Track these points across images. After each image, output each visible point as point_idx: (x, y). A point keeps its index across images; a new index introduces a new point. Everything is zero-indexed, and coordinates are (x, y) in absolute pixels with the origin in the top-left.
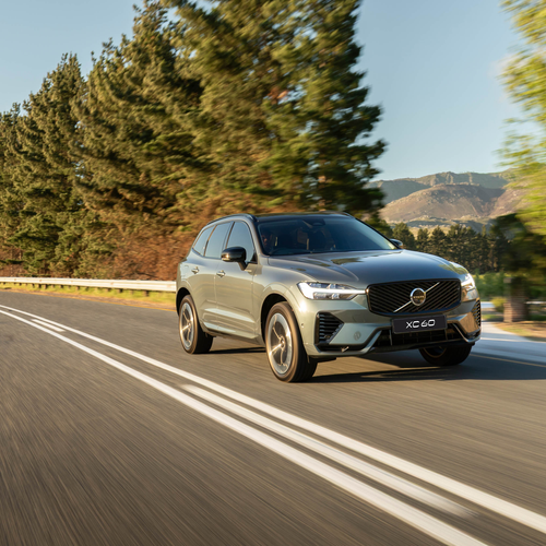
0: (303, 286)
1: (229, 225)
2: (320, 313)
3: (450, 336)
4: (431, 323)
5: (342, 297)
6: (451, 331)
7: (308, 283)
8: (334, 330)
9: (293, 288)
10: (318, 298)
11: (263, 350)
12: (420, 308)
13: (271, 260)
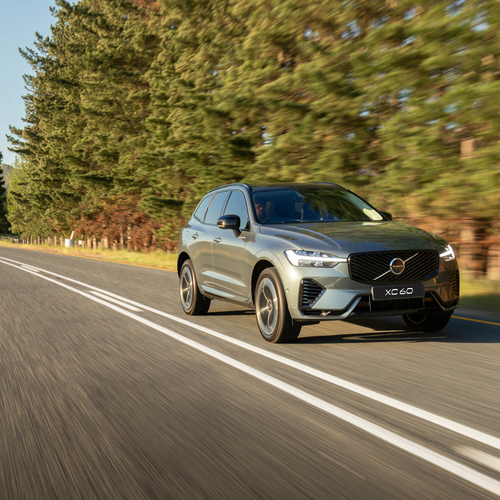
0: (290, 253)
1: (228, 193)
2: (304, 279)
3: (427, 304)
4: (410, 291)
5: (326, 265)
6: (429, 299)
7: (295, 251)
8: (317, 295)
9: (280, 255)
10: (302, 265)
11: (253, 313)
12: (399, 276)
13: (263, 228)
